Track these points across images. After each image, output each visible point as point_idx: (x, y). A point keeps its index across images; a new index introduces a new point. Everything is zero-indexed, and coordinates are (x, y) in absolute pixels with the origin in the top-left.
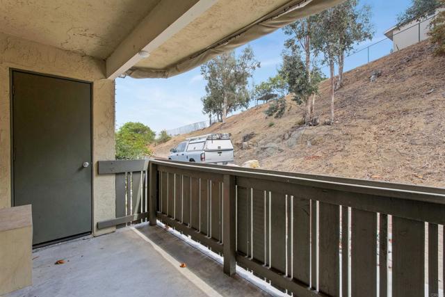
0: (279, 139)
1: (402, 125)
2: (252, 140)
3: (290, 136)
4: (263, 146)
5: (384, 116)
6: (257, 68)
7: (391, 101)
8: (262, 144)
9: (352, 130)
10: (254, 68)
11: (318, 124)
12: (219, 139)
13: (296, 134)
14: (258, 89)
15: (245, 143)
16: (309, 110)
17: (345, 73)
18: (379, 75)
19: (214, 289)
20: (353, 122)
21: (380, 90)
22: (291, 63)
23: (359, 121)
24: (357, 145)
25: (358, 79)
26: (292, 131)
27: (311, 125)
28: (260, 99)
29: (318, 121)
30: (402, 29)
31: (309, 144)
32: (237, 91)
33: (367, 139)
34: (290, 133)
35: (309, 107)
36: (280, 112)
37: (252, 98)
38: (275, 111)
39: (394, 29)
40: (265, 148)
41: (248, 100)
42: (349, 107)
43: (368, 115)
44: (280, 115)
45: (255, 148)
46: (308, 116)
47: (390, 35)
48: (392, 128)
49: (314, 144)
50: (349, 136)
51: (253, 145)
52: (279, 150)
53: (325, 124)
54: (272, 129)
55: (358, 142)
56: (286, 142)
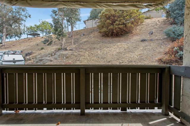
0: (49, 55)
1: (95, 52)
2: (32, 55)
3: (55, 54)
4: (40, 59)
5: (89, 49)
6: (28, 17)
7: (89, 44)
8: (39, 58)
9: (80, 53)
10: (26, 17)
11: (67, 50)
12: (14, 54)
13: (58, 53)
14: (28, 29)
15: (28, 57)
16: (63, 44)
17: (74, 31)
18: (84, 35)
19: (85, 123)
20: (80, 50)
21: (85, 40)
22: (57, 21)
23: (82, 50)
24: (84, 58)
25: (77, 35)
26: (56, 52)
27: (64, 50)
28: (29, 35)
29: (67, 49)
30: (89, 21)
31: (65, 58)
32: (13, 27)
33: (86, 56)
34: (55, 53)
35: (63, 42)
36: (50, 43)
37: (24, 33)
38: (48, 42)
39: (86, 21)
40: (42, 60)
41: (21, 34)
42: (77, 44)
43: (84, 48)
44: (50, 44)
45: (34, 60)
46: (63, 46)
47: (85, 22)
48: (93, 53)
49: (67, 58)
50: (80, 55)
51: (33, 58)
52: (50, 60)
53: (70, 50)
54: (43, 50)
55: (83, 57)
56: (53, 57)
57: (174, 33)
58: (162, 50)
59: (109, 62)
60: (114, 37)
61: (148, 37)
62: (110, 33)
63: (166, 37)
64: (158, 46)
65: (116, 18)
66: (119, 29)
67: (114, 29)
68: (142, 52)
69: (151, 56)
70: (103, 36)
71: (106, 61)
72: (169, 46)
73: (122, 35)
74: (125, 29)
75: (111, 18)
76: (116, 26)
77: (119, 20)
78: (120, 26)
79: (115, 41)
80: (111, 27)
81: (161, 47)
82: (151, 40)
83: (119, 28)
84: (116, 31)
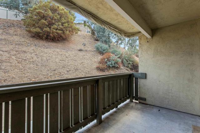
1: (28, 57)
48: (24, 58)
57: (101, 48)
58: (96, 60)
59: (55, 70)
60: (49, 41)
61: (82, 47)
62: (45, 36)
63: (95, 50)
64: (93, 56)
65: (54, 21)
66: (57, 35)
67: (51, 32)
68: (83, 61)
69: (90, 65)
70: (33, 37)
71: (50, 69)
72: (100, 57)
73: (58, 40)
74: (62, 35)
75: (48, 19)
76: (54, 30)
77: (57, 24)
78: (58, 31)
79: (52, 46)
80: (48, 29)
81: (94, 57)
82: (86, 50)
83: (57, 33)
84: (53, 35)
